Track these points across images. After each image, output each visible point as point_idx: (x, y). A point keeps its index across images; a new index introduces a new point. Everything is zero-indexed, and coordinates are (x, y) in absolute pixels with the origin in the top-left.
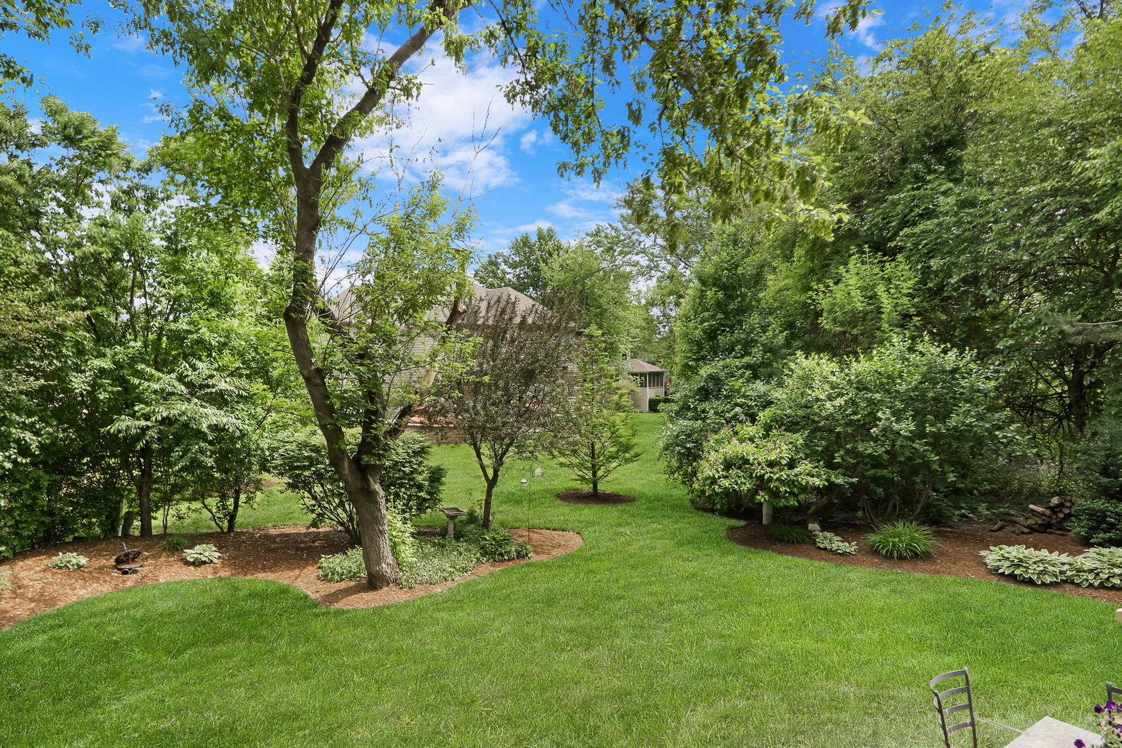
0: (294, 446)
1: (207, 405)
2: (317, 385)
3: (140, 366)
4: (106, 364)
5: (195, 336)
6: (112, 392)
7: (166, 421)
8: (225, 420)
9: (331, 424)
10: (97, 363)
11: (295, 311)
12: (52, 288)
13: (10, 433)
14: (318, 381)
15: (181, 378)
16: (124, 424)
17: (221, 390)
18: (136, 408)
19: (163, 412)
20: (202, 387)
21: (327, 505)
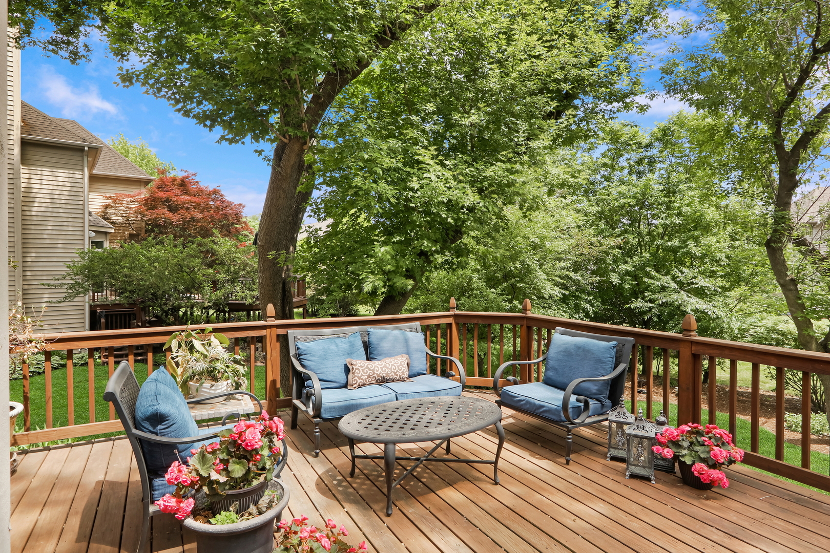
0: (763, 330)
1: (692, 296)
2: (791, 290)
3: (648, 269)
4: (629, 268)
5: (685, 250)
6: (631, 285)
7: (664, 305)
8: (705, 307)
9: (802, 317)
10: (624, 267)
11: (775, 242)
12: (603, 226)
13: (581, 304)
14: (792, 287)
15: (674, 278)
16: (637, 304)
17: (702, 286)
18: (646, 294)
19: (662, 298)
20: (689, 284)
21: (791, 377)
